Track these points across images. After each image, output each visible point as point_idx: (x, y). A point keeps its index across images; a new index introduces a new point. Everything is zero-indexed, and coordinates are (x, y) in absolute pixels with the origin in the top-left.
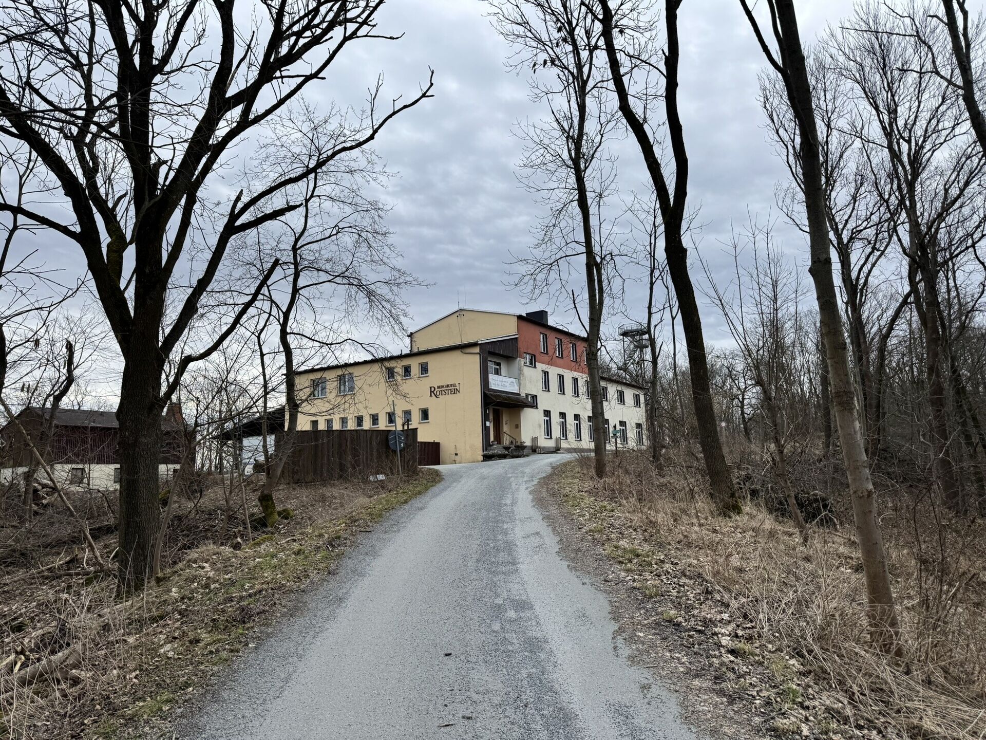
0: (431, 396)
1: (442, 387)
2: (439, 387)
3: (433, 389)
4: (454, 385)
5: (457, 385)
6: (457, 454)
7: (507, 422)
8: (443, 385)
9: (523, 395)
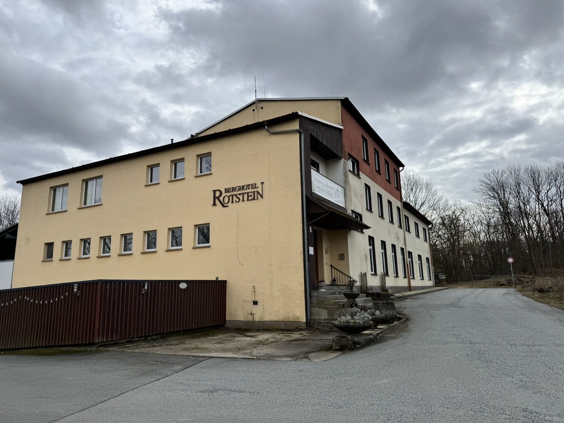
0: (214, 204)
1: (234, 189)
2: (227, 190)
3: (218, 194)
4: (254, 186)
5: (259, 185)
6: (257, 301)
7: (328, 250)
8: (234, 187)
9: (349, 212)
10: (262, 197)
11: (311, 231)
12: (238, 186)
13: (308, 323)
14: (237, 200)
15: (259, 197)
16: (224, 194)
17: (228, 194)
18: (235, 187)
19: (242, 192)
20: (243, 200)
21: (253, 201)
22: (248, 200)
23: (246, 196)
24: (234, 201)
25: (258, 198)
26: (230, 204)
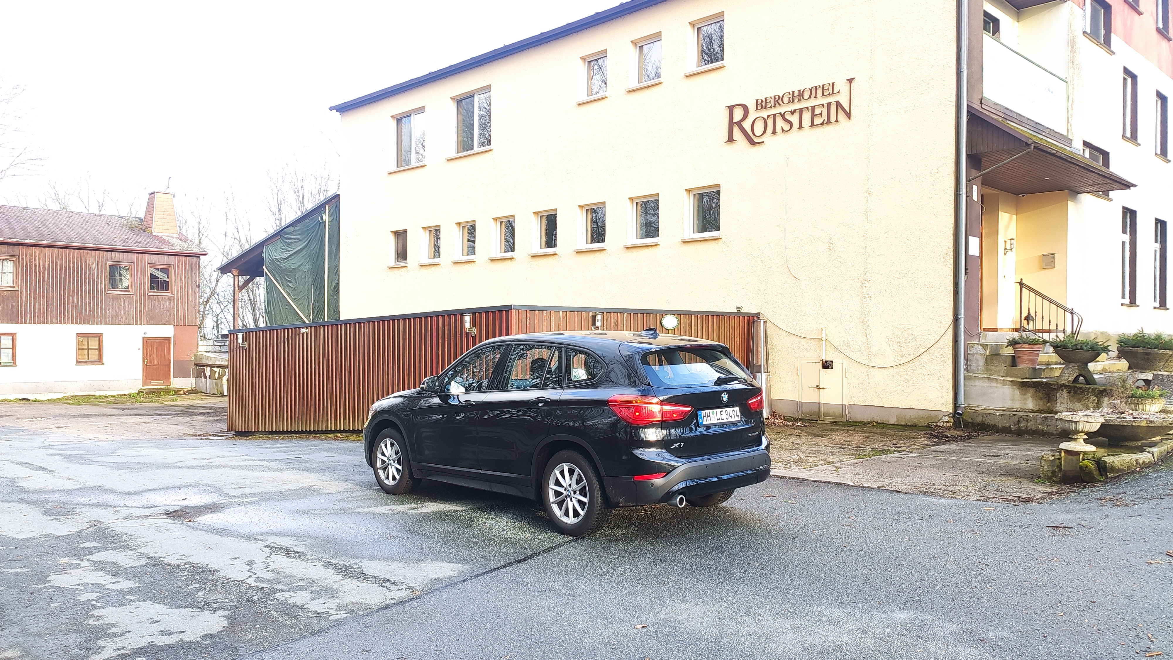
0: (731, 139)
1: (777, 101)
2: (761, 105)
3: (738, 115)
4: (829, 89)
5: (841, 86)
6: (832, 362)
7: (1011, 244)
8: (779, 97)
9: (1077, 147)
10: (848, 115)
11: (975, 197)
12: (789, 93)
13: (959, 414)
14: (787, 127)
15: (841, 116)
16: (753, 115)
17: (764, 114)
18: (781, 96)
19: (797, 106)
20: (801, 127)
21: (827, 128)
22: (813, 125)
23: (807, 117)
24: (778, 129)
25: (838, 120)
26: (768, 138)
